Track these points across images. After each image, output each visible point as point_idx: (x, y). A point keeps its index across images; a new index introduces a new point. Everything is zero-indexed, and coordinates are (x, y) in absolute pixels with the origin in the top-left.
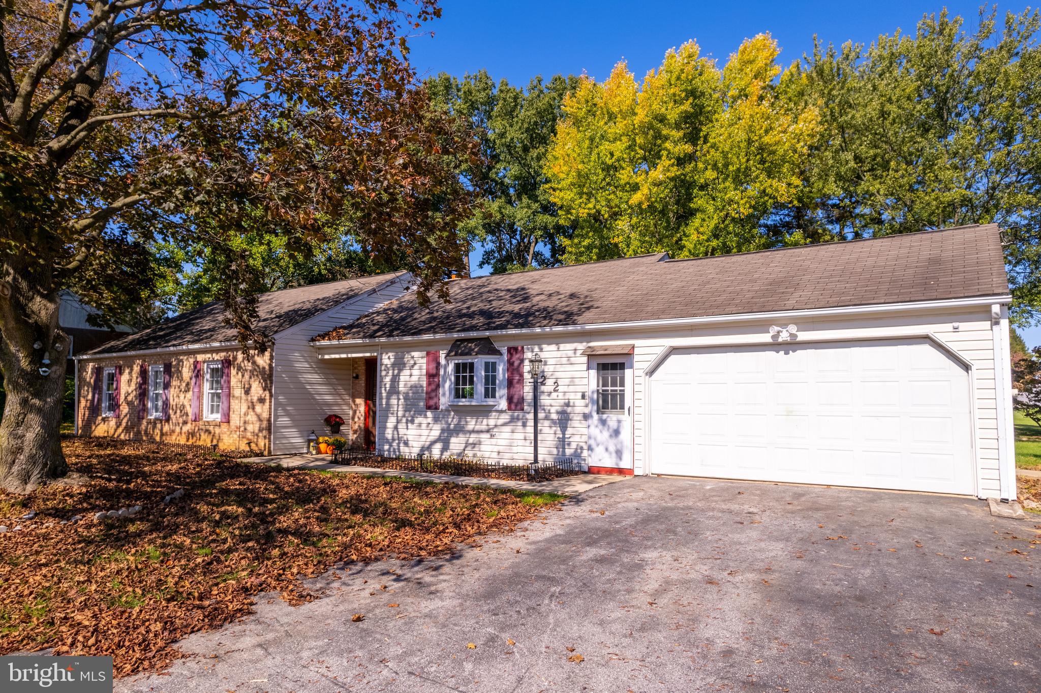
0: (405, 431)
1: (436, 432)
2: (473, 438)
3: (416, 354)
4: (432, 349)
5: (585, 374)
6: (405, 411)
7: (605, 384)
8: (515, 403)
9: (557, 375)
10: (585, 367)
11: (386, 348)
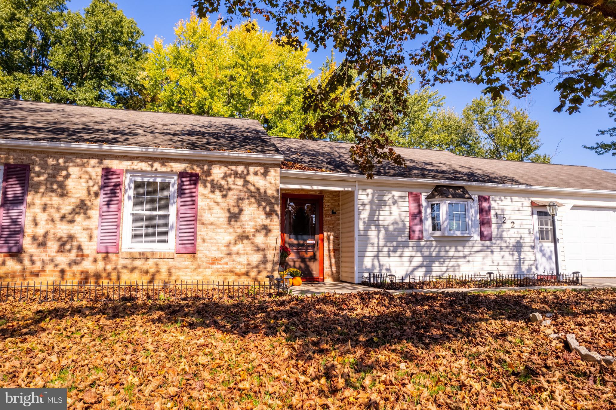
0: (387, 259)
1: (418, 259)
2: (453, 263)
3: (397, 194)
4: (414, 191)
5: (531, 217)
6: (387, 241)
7: (541, 224)
8: (485, 236)
9: (513, 217)
10: (530, 213)
11: (364, 186)
